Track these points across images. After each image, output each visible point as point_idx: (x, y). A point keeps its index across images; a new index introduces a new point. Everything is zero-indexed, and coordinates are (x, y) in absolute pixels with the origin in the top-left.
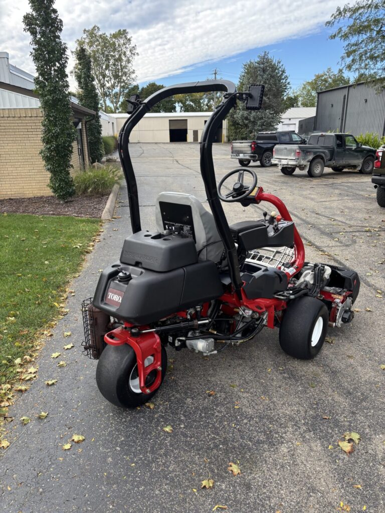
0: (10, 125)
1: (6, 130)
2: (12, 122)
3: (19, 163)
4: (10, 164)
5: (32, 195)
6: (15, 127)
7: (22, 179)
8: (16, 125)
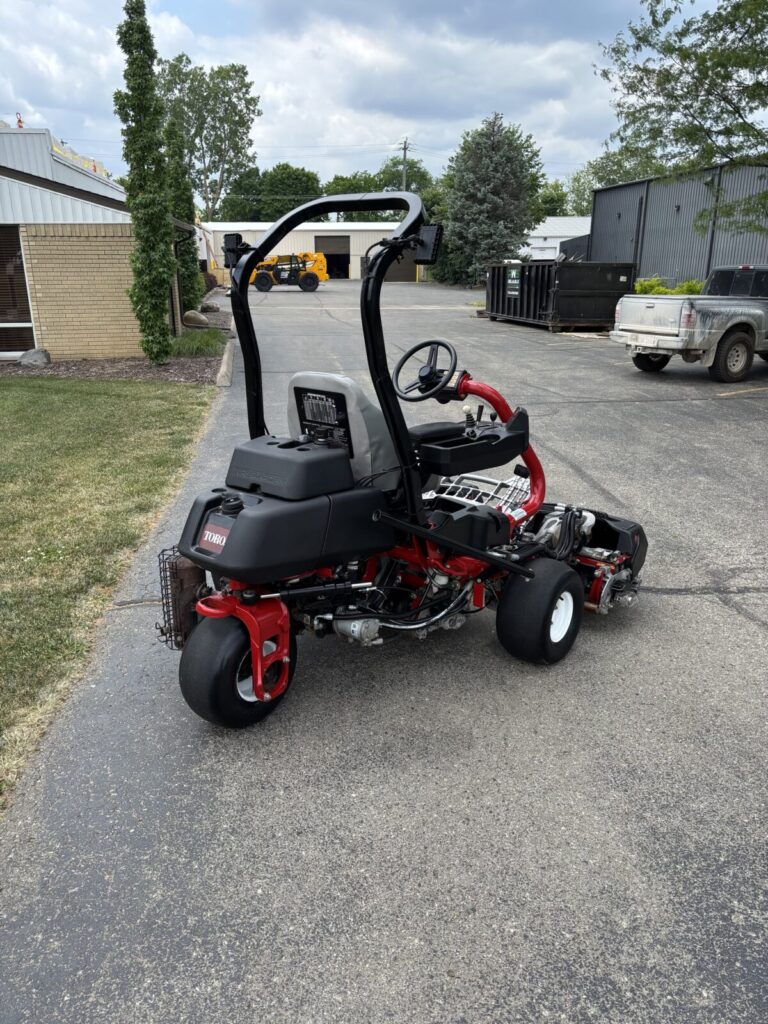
0: (73, 248)
1: (67, 257)
2: (75, 243)
3: (84, 307)
4: (71, 307)
5: (101, 356)
6: (80, 252)
7: (87, 332)
8: (82, 248)
